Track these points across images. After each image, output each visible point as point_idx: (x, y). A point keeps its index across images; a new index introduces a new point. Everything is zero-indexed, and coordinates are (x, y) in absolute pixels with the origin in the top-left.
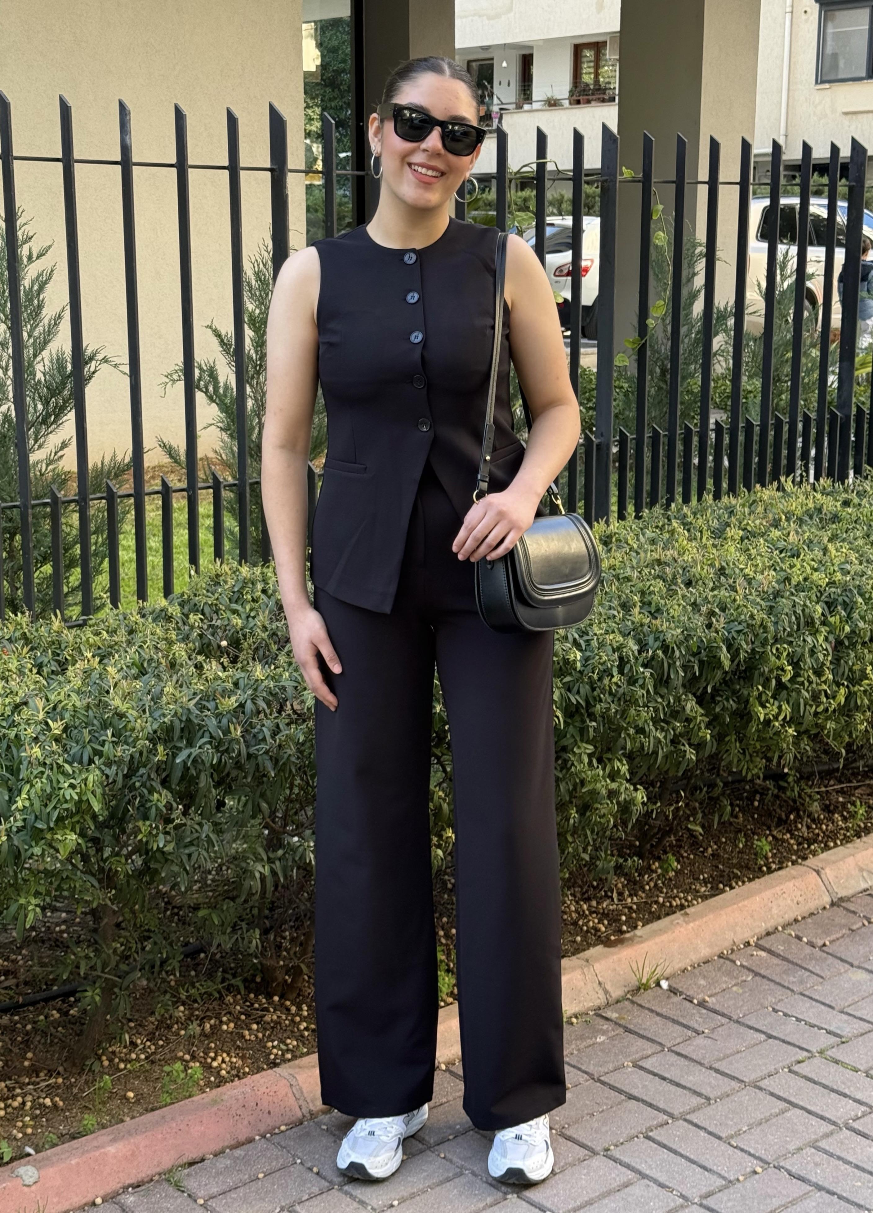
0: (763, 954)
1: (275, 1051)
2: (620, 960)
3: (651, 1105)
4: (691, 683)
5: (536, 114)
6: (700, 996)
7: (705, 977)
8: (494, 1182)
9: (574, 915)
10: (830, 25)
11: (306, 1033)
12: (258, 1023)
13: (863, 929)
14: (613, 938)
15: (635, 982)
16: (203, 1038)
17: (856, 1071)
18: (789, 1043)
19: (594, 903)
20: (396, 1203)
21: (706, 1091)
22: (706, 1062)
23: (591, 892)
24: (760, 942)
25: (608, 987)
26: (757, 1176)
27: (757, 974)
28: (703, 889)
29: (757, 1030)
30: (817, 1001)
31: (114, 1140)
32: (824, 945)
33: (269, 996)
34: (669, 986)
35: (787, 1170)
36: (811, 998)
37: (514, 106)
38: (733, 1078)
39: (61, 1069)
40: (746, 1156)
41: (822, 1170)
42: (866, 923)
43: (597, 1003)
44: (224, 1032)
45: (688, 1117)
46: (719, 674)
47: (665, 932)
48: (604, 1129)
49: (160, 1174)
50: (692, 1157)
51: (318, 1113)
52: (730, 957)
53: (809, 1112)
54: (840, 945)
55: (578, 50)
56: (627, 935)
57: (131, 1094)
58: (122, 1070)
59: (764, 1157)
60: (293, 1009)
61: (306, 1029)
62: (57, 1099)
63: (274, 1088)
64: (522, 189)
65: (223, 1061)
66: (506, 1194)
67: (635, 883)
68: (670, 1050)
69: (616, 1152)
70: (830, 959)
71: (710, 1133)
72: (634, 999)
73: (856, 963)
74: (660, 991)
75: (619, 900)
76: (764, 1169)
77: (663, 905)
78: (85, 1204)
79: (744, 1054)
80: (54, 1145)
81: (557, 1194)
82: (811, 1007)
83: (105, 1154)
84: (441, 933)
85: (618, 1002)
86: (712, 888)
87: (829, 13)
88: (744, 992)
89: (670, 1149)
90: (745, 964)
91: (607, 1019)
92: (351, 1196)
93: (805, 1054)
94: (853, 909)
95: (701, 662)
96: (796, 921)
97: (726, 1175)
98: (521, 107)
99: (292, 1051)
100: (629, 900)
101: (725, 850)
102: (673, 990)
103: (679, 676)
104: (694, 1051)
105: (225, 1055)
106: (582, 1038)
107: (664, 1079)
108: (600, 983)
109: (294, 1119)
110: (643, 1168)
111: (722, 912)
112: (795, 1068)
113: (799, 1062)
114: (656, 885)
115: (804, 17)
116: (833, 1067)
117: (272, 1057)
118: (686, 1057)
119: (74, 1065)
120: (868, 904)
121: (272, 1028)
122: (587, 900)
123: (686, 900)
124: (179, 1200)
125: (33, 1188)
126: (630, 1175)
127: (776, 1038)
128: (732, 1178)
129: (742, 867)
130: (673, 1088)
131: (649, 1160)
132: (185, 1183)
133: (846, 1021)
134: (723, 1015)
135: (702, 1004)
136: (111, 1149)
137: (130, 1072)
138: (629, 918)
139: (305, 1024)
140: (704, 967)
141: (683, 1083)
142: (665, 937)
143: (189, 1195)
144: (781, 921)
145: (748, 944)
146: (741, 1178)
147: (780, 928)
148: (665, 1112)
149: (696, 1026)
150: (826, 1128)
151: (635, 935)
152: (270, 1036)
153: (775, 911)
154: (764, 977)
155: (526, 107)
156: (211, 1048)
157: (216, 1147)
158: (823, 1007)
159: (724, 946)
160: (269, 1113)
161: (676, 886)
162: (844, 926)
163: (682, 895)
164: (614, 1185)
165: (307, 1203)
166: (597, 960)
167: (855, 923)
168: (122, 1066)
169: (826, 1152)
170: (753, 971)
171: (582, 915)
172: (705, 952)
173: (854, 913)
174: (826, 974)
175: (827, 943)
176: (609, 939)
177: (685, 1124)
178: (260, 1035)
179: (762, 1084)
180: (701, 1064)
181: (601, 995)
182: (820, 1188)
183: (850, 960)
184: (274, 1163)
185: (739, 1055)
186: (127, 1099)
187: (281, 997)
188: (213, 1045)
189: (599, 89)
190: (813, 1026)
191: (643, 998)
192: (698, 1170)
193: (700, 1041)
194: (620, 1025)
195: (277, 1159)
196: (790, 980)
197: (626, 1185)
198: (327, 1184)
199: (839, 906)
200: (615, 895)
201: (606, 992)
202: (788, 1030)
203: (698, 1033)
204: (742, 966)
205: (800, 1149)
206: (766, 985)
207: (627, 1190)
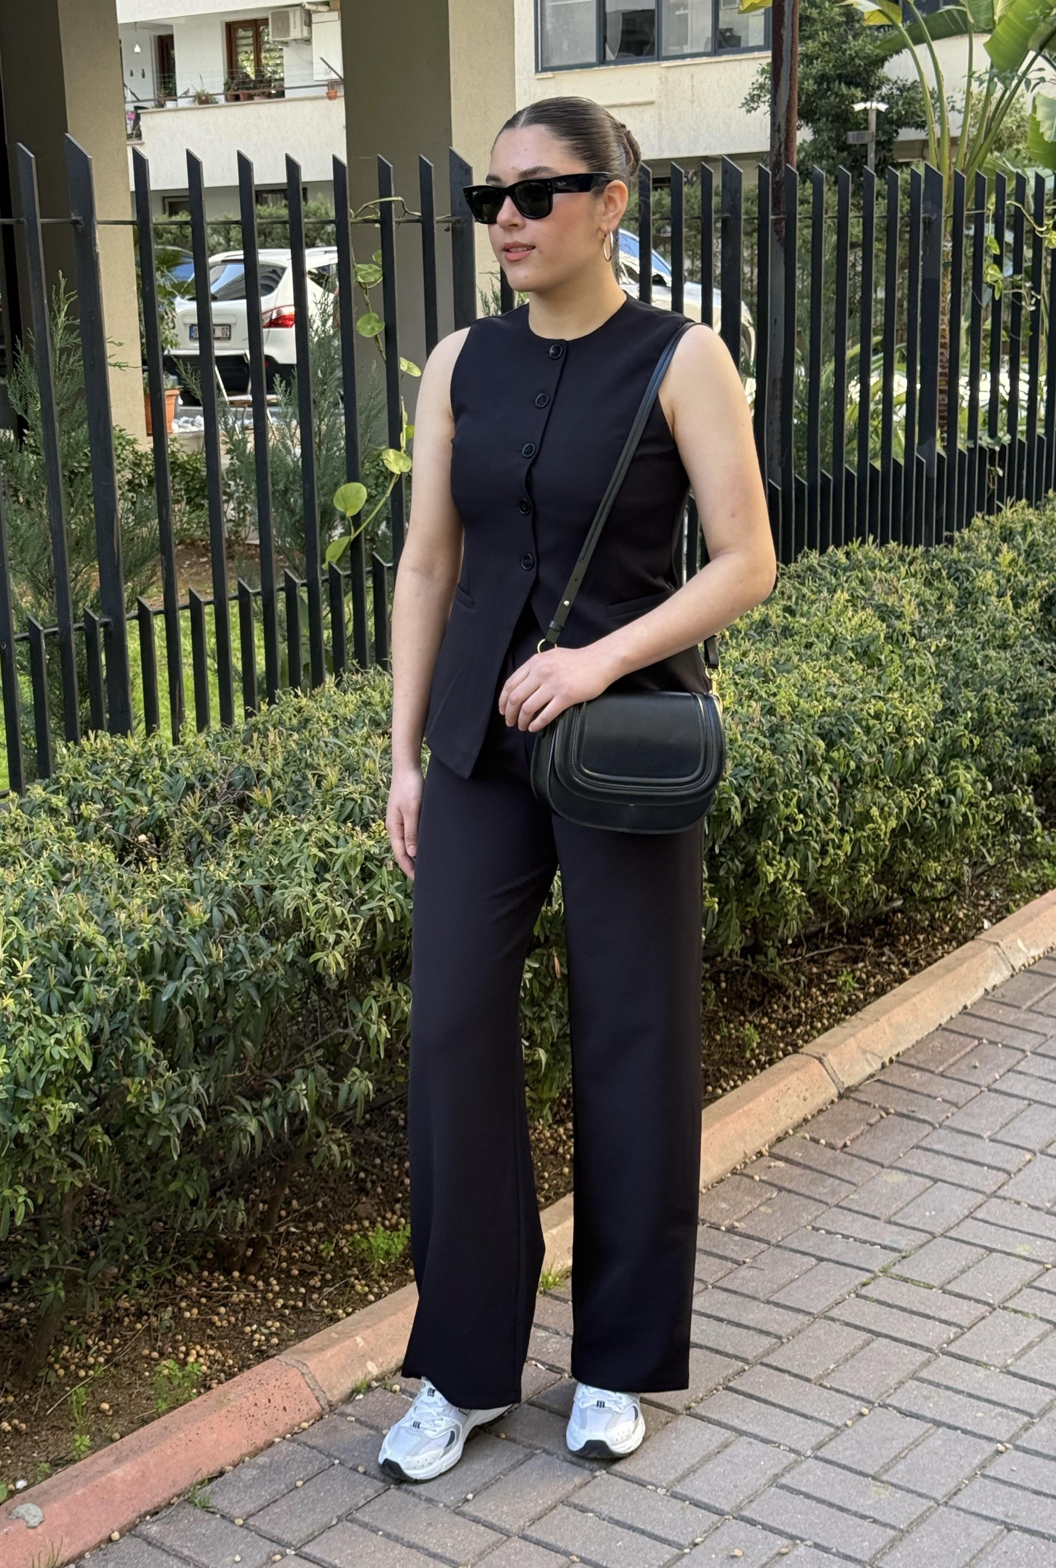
0: (781, 1164)
1: (257, 1336)
3: (719, 1352)
5: (182, 114)
6: (725, 1221)
7: (724, 1200)
12: (224, 1306)
13: (883, 1122)
17: (930, 1287)
18: (844, 1264)
20: (470, 1496)
21: (773, 1328)
22: (760, 1296)
24: (774, 1151)
26: (865, 1419)
27: (781, 1189)
29: (804, 1253)
30: (857, 1212)
31: (118, 1461)
32: (846, 1146)
33: (227, 1273)
35: (895, 1408)
36: (850, 1210)
37: (154, 103)
38: (798, 1311)
39: (8, 1385)
40: (845, 1397)
41: (934, 1404)
42: (885, 1115)
44: (188, 1320)
45: (765, 1360)
49: (178, 1496)
50: (786, 1405)
51: (336, 1403)
52: (746, 1171)
53: (896, 1340)
54: (862, 1145)
55: (231, 29)
57: (105, 1406)
58: (82, 1379)
59: (865, 1396)
60: (261, 1285)
62: (16, 1422)
63: (285, 1380)
64: (172, 212)
65: (199, 1355)
69: (700, 1410)
70: (858, 1162)
71: (796, 1376)
73: (886, 1163)
76: (870, 1410)
78: (101, 1542)
79: (800, 1282)
80: (48, 1476)
81: (652, 1464)
82: (854, 1221)
83: (112, 1479)
88: (774, 1212)
89: (758, 1399)
90: (764, 1178)
92: (414, 1494)
93: (867, 1275)
94: (865, 1099)
95: (709, 817)
96: (806, 1120)
97: (831, 1421)
98: (166, 105)
99: (277, 1334)
104: (742, 1285)
105: (198, 1347)
107: (721, 1320)
109: (313, 1413)
110: (736, 1423)
112: (863, 1292)
113: (864, 1285)
116: (904, 1287)
118: (735, 1293)
119: (25, 1378)
120: (879, 1092)
124: (213, 1524)
125: (40, 1529)
126: (727, 1434)
127: (828, 1260)
128: (839, 1424)
129: (726, 1063)
130: (735, 1329)
132: (212, 1502)
133: (899, 1233)
134: (759, 1240)
135: (732, 1230)
136: (118, 1473)
137: (93, 1379)
140: (720, 1188)
141: (743, 1322)
143: (223, 1516)
144: (791, 1122)
145: (760, 1154)
146: (849, 1423)
147: (791, 1131)
148: (737, 1357)
149: (734, 1256)
150: (921, 1356)
153: (783, 1112)
155: (169, 104)
157: (235, 1456)
158: (867, 1219)
160: (285, 1409)
162: (861, 1120)
164: (713, 1447)
165: (366, 1508)
167: (871, 1116)
168: (82, 1373)
169: (930, 1383)
170: (775, 1186)
173: (867, 1104)
174: (856, 1179)
175: (848, 1143)
177: (765, 1369)
178: (233, 1320)
179: (834, 1313)
180: (756, 1299)
182: (939, 1424)
183: (879, 1160)
184: (310, 1468)
185: (795, 1284)
186: (103, 1412)
190: (865, 1242)
192: (798, 1418)
193: (743, 1272)
195: (310, 1462)
196: (821, 1190)
197: (726, 1445)
198: (380, 1483)
199: (848, 1098)
202: (837, 1248)
203: (740, 1264)
204: (761, 1181)
205: (901, 1383)
206: (797, 1201)
207: (728, 1451)
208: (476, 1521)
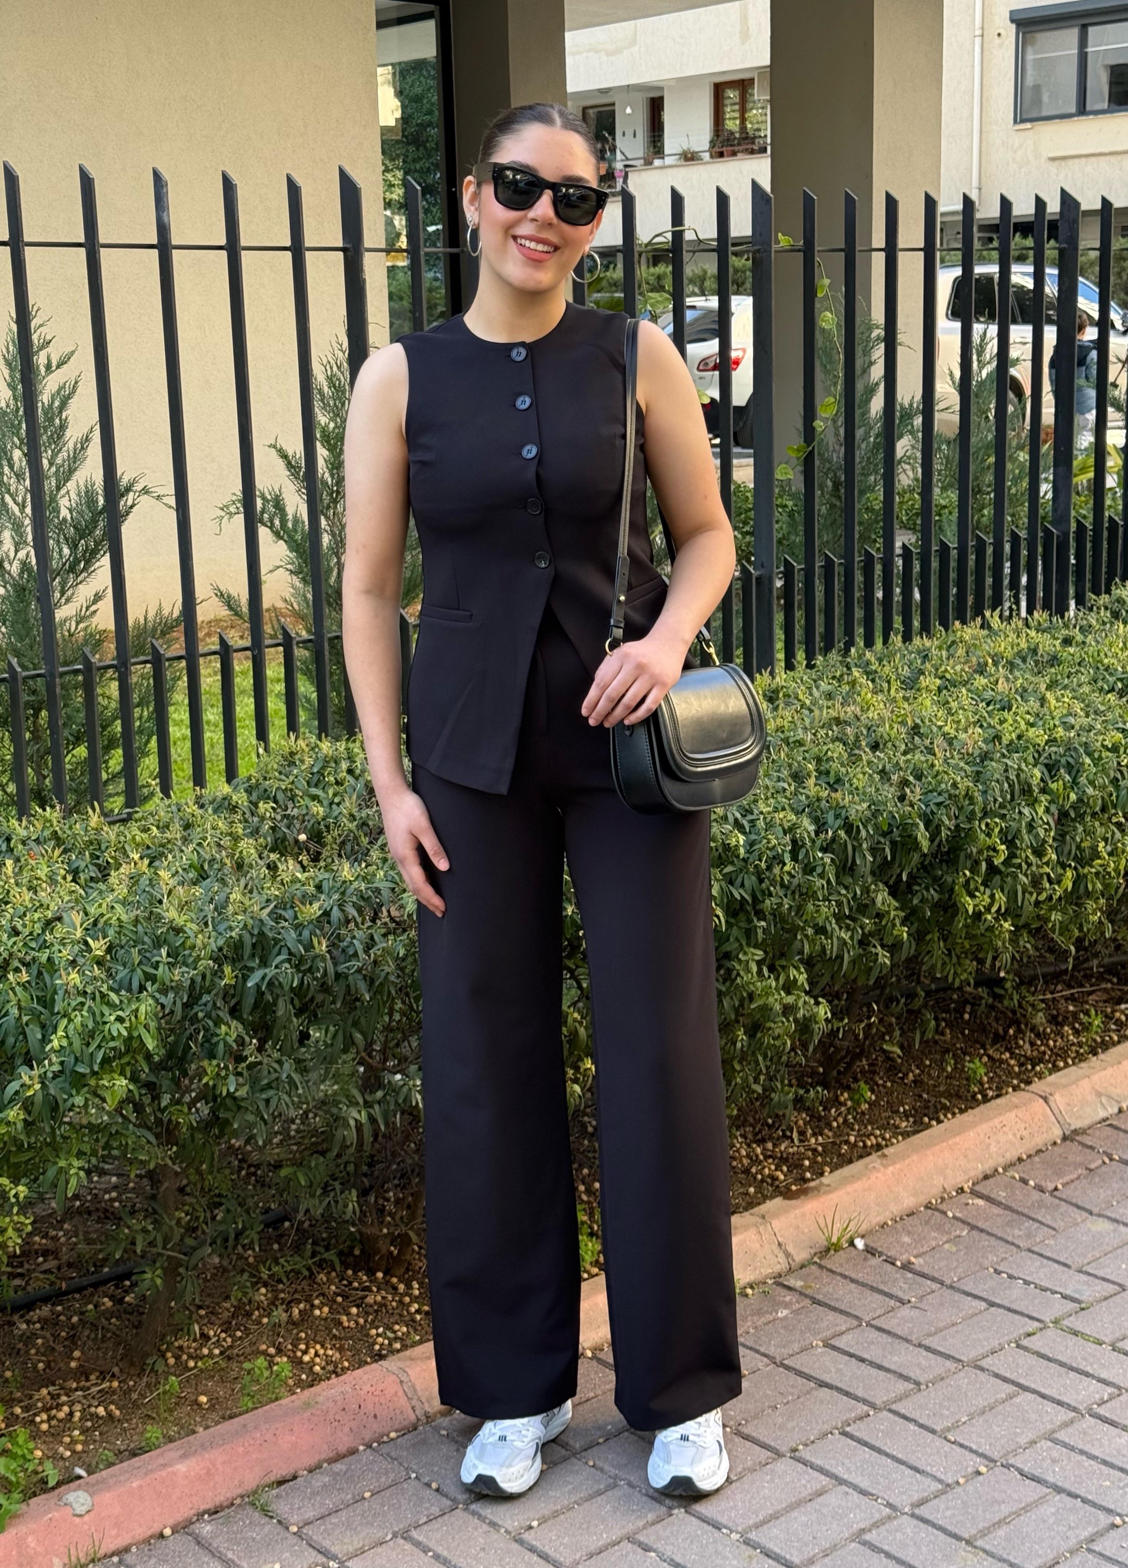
0: (981, 1202)
1: (380, 1340)
2: (803, 1215)
3: (847, 1394)
4: (881, 870)
5: (670, 170)
6: (904, 1257)
7: (909, 1233)
8: (656, 1495)
9: (746, 1161)
10: (1030, 50)
11: (418, 1317)
12: (358, 1306)
13: (1103, 1168)
14: (794, 1188)
15: (822, 1241)
16: (290, 1327)
17: (1100, 1343)
18: (1015, 1312)
19: (769, 1145)
20: (535, 1524)
21: (915, 1373)
22: (913, 1338)
23: (766, 1131)
24: (977, 1188)
25: (790, 1249)
26: (981, 1478)
27: (973, 1227)
28: (904, 1124)
29: (976, 1297)
30: (1048, 1258)
31: (184, 1456)
32: (1056, 1189)
33: (371, 1273)
34: (866, 1245)
35: (1017, 1469)
36: (1041, 1255)
37: (642, 162)
38: (948, 1357)
39: (116, 1370)
40: (967, 1453)
41: (1061, 1468)
42: (1107, 1160)
43: (777, 1269)
44: (316, 1318)
45: (894, 1407)
46: (916, 858)
47: (859, 1179)
48: (790, 1425)
49: (242, 1497)
50: (900, 1456)
51: (435, 1415)
52: (940, 1207)
53: (1043, 1396)
54: (1076, 1189)
55: (719, 90)
56: (812, 1184)
57: (203, 1399)
58: (191, 1369)
59: (989, 1453)
60: (402, 1287)
61: (418, 1311)
62: (112, 1407)
63: (381, 1386)
64: (655, 265)
65: (317, 1354)
66: (671, 1508)
67: (820, 1119)
68: (869, 1324)
69: (805, 1453)
70: (1064, 1207)
71: (922, 1426)
72: (823, 1263)
73: (1096, 1210)
74: (854, 1252)
75: (801, 1141)
76: (990, 1469)
77: (855, 1145)
78: (151, 1537)
79: (960, 1326)
80: (110, 1465)
81: (734, 1507)
82: (1042, 1266)
83: (174, 1474)
84: (582, 1188)
85: (802, 1267)
86: (915, 1122)
87: (1028, 36)
88: (959, 1250)
89: (872, 1448)
90: (958, 1215)
91: (789, 1288)
92: (480, 1517)
93: (1036, 1324)
94: (1090, 1143)
95: (893, 844)
96: (1020, 1160)
97: (943, 1477)
98: (651, 163)
99: (401, 1339)
100: (813, 1140)
101: (929, 1075)
102: (870, 1251)
103: (866, 861)
104: (898, 1325)
105: (318, 1347)
106: (759, 1313)
107: (863, 1360)
108: (780, 1244)
109: (406, 1423)
110: (840, 1471)
111: (928, 1152)
112: (1025, 1342)
113: (1029, 1335)
114: (845, 1121)
115: (997, 41)
116: (1072, 1340)
117: (377, 1347)
118: (888, 1333)
119: (132, 1364)
120: (1108, 1137)
121: (376, 1311)
122: (761, 1142)
123: (884, 1139)
124: (267, 1528)
125: (86, 1518)
126: (824, 1480)
127: (999, 1306)
128: (950, 1481)
129: (951, 1095)
130: (874, 1371)
131: (847, 1461)
132: (273, 1507)
133: (1085, 1283)
134: (933, 1279)
135: (907, 1266)
136: (181, 1468)
137: (201, 1371)
138: (814, 1162)
139: (416, 1306)
140: (908, 1221)
141: (886, 1364)
142: (858, 1185)
143: (279, 1522)
144: (1001, 1161)
145: (961, 1190)
146: (961, 1481)
147: (1000, 1170)
148: (865, 1401)
149: (900, 1294)
150: (1065, 1415)
151: (821, 1184)
152: (373, 1321)
153: (993, 1149)
154: (982, 1231)
155: (657, 162)
156: (301, 1339)
157: (311, 1461)
158: (1056, 1266)
159: (932, 1193)
160: (375, 1416)
161: (870, 1122)
162: (1080, 1165)
163: (878, 1132)
164: (805, 1493)
165: (425, 1527)
166: (776, 1215)
167: (1093, 1161)
168: (191, 1364)
169: (1065, 1445)
170: (968, 1224)
171: (755, 1161)
172: (908, 1202)
173: (1092, 1148)
174: (1059, 1224)
175: (1060, 1187)
176: (789, 1189)
177: (890, 1415)
178: (361, 1321)
179: (984, 1363)
180: (907, 1341)
181: (782, 1258)
182: (1059, 1490)
183: (1088, 1207)
184: (383, 1479)
185: (955, 1328)
186: (199, 1405)
187: (386, 1274)
188: (303, 1335)
189: (746, 138)
190: (1045, 1290)
191: (834, 1262)
192: (908, 1471)
193: (905, 1312)
194: (806, 1296)
195: (386, 1473)
196: (1016, 1233)
197: (820, 1493)
198: (449, 1503)
199: (1072, 1140)
200: (795, 1135)
201: (788, 1255)
202: (1014, 1296)
203: (902, 1302)
204: (955, 1218)
205: (1033, 1442)
206: (986, 1241)
207: (820, 1500)
208: (532, 1550)
